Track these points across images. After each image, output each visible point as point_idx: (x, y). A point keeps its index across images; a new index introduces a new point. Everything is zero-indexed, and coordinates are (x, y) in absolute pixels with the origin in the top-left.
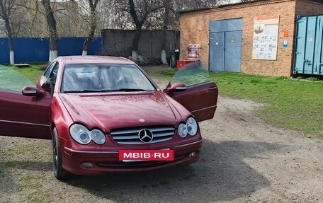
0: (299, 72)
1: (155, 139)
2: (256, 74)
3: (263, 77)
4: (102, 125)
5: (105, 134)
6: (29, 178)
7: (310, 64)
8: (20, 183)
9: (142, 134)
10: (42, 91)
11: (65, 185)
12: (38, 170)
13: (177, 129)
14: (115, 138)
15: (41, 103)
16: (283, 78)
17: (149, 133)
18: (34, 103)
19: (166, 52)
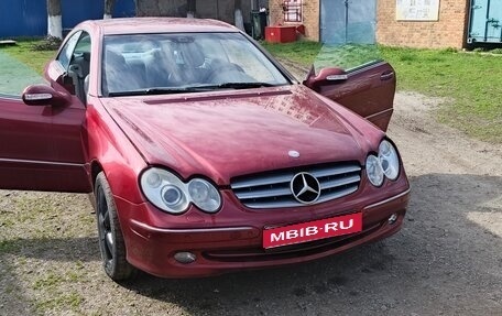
0: (478, 40)
1: (325, 192)
2: (402, 45)
3: (415, 50)
4: (212, 169)
5: (219, 187)
6: (54, 281)
7: (496, 26)
8: (37, 294)
9: (298, 184)
10: (63, 93)
11: (132, 295)
12: (69, 259)
13: (364, 167)
14: (241, 196)
15: (63, 119)
16: (450, 51)
17: (312, 182)
18: (48, 120)
19: (243, 14)
